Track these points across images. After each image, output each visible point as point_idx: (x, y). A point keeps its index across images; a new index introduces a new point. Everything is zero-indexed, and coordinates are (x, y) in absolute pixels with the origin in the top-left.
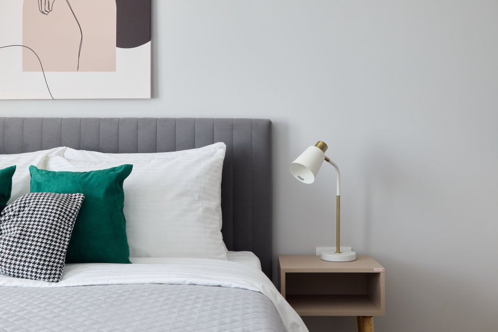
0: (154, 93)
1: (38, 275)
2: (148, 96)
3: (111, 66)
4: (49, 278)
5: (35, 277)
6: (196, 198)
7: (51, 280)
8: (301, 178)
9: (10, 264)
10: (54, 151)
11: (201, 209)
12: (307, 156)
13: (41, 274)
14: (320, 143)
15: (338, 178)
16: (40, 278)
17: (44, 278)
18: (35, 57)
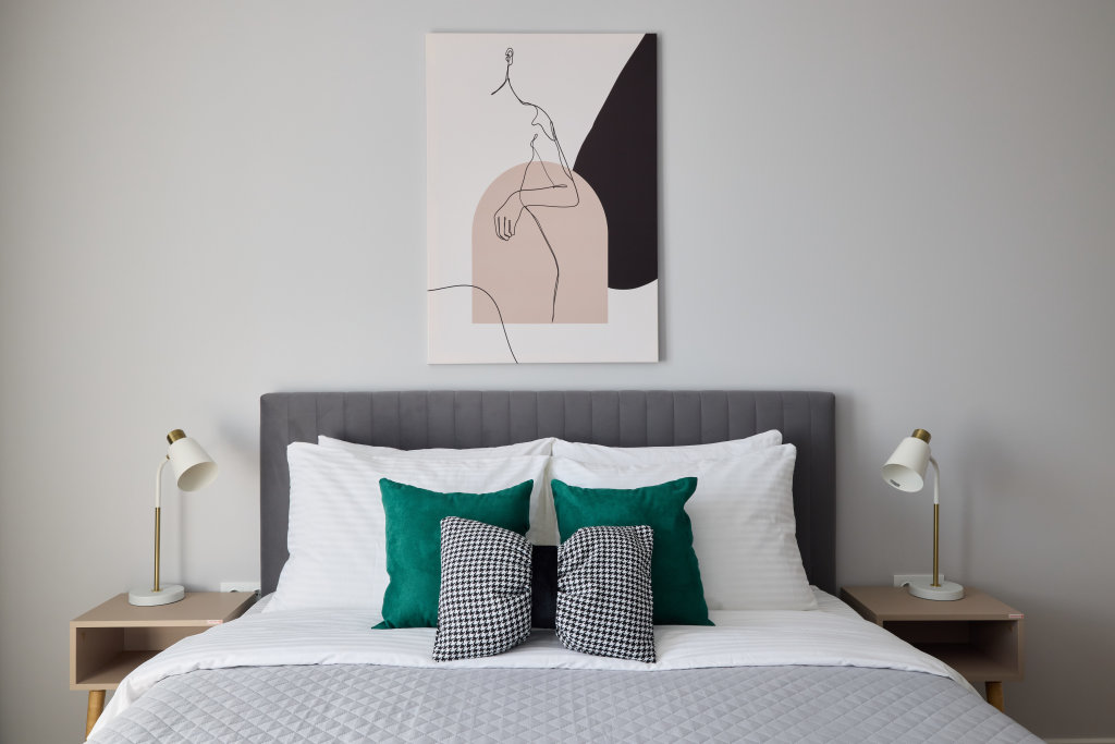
0: (662, 354)
1: (629, 653)
2: (656, 359)
3: (601, 316)
4: (644, 657)
5: (625, 655)
6: (773, 521)
7: (646, 659)
8: (895, 484)
9: (591, 637)
10: (540, 444)
11: (782, 537)
12: (907, 452)
13: (632, 650)
14: (920, 432)
15: (936, 479)
16: (631, 656)
17: (637, 657)
18: (491, 303)
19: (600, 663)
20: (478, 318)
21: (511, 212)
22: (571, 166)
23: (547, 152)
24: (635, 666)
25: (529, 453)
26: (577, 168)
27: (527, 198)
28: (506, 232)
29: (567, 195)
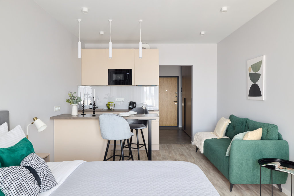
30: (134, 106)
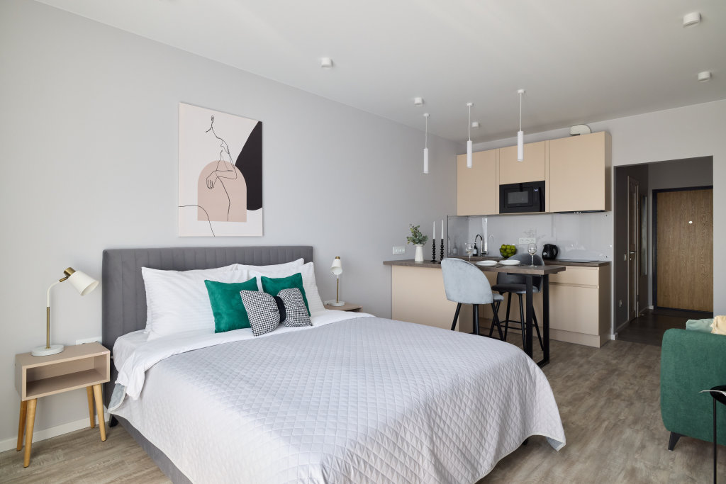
0: (264, 233)
2: (261, 235)
3: (244, 220)
12: (337, 263)
14: (337, 257)
18: (205, 213)
19: (301, 328)
20: (200, 218)
21: (213, 178)
22: (234, 164)
23: (226, 158)
24: (309, 327)
25: (232, 270)
26: (236, 165)
27: (219, 174)
28: (211, 186)
29: (232, 175)
30: (553, 253)
